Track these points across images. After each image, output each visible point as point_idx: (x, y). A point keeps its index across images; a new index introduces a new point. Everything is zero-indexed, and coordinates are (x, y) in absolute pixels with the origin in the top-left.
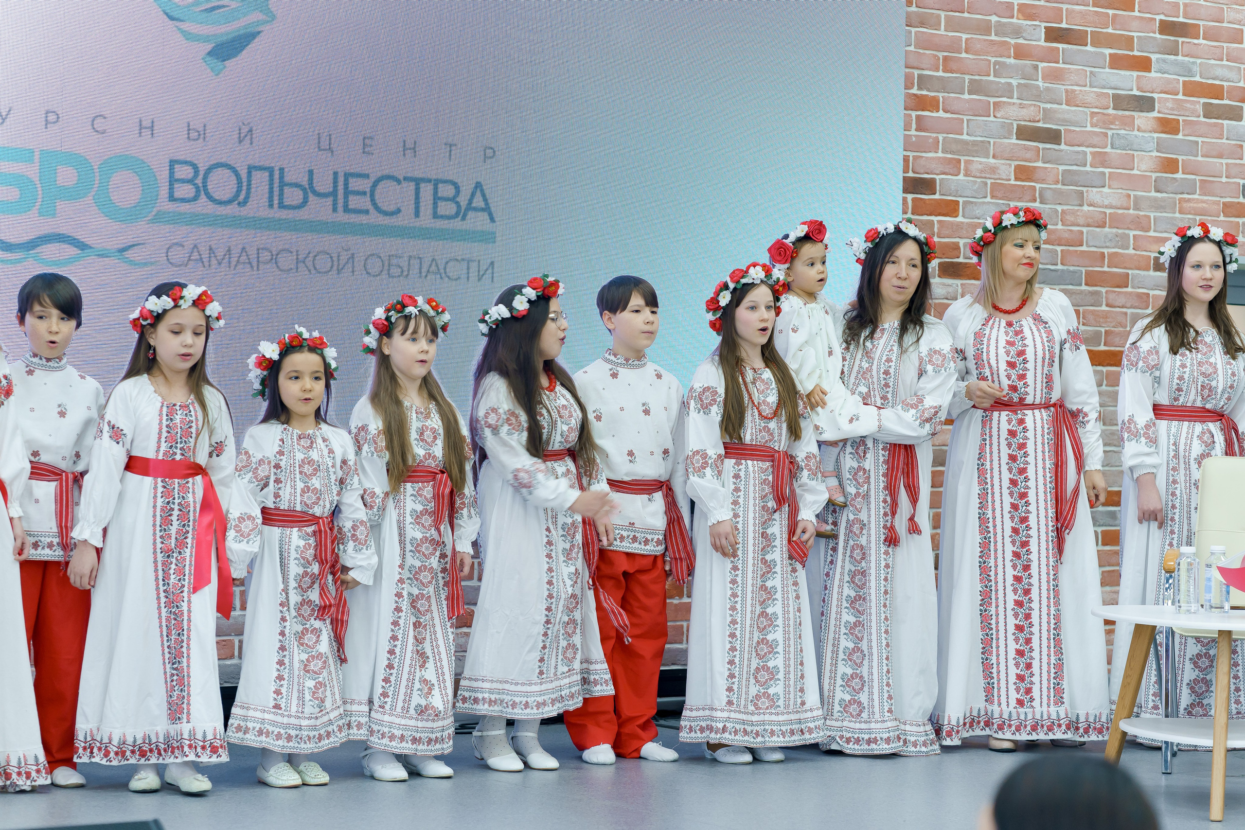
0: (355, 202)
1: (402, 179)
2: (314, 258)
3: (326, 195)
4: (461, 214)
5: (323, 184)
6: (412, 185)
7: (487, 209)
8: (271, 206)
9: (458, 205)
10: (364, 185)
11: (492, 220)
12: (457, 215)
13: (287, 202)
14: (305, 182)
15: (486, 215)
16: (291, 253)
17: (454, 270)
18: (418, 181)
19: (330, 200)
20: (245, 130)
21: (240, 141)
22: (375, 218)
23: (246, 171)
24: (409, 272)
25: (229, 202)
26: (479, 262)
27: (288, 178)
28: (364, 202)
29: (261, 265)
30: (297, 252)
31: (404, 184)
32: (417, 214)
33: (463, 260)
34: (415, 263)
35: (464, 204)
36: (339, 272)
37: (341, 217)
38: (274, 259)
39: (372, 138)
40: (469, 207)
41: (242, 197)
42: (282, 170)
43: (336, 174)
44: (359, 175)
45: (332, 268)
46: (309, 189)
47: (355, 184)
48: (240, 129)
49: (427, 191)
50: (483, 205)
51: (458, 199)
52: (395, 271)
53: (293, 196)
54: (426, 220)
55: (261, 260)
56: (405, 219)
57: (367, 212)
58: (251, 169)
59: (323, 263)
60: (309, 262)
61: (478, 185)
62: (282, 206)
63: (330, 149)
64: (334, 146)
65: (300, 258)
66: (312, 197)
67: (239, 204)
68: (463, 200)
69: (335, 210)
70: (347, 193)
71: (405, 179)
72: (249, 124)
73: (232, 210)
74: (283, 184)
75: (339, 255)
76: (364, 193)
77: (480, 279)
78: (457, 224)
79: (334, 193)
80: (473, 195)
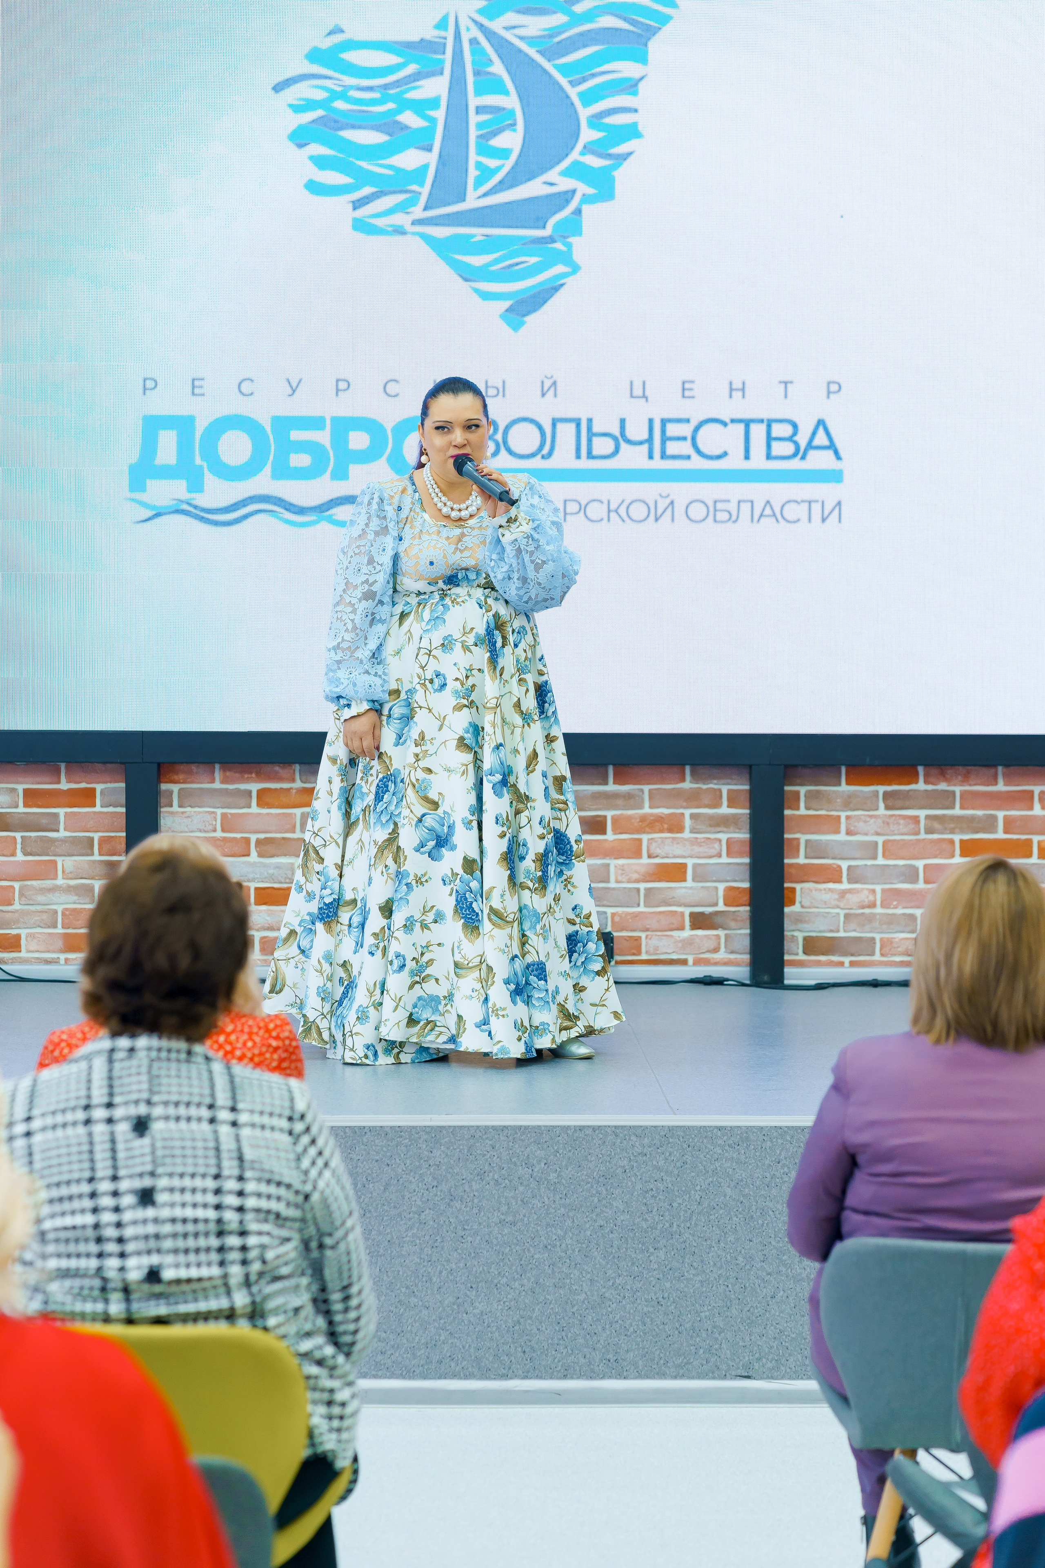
0: (673, 448)
1: (728, 421)
2: (628, 508)
3: (641, 443)
4: (799, 453)
5: (637, 431)
6: (741, 427)
7: (832, 446)
8: (578, 457)
9: (796, 444)
10: (685, 430)
11: (838, 457)
12: (795, 455)
13: (595, 452)
14: (616, 432)
15: (831, 453)
16: (602, 502)
17: (791, 512)
18: (747, 423)
19: (645, 447)
20: (548, 384)
21: (543, 395)
22: (696, 462)
23: (550, 422)
24: (738, 517)
25: (533, 455)
26: (823, 503)
27: (596, 429)
28: (685, 448)
29: (568, 517)
30: (609, 502)
31: (731, 426)
32: (747, 457)
33: (803, 501)
34: (745, 507)
35: (803, 444)
36: (657, 520)
37: (657, 463)
38: (583, 509)
39: (692, 382)
40: (810, 446)
41: (545, 451)
42: (590, 421)
43: (651, 421)
44: (679, 421)
45: (648, 516)
46: (621, 438)
47: (673, 430)
48: (543, 382)
49: (758, 432)
50: (826, 442)
51: (796, 438)
52: (721, 516)
53: (603, 446)
54: (758, 460)
55: (568, 511)
56: (735, 462)
57: (689, 457)
58: (554, 422)
59: (638, 511)
60: (622, 511)
61: (821, 423)
62: (590, 456)
63: (644, 396)
64: (647, 393)
65: (613, 506)
66: (623, 445)
67: (543, 457)
68: (802, 439)
69: (651, 457)
70: (664, 439)
71: (733, 421)
72: (552, 377)
73: (537, 463)
74: (591, 435)
75: (656, 502)
76: (684, 439)
77: (824, 520)
78: (795, 464)
79: (650, 440)
80: (814, 434)
